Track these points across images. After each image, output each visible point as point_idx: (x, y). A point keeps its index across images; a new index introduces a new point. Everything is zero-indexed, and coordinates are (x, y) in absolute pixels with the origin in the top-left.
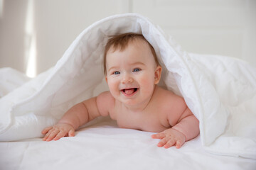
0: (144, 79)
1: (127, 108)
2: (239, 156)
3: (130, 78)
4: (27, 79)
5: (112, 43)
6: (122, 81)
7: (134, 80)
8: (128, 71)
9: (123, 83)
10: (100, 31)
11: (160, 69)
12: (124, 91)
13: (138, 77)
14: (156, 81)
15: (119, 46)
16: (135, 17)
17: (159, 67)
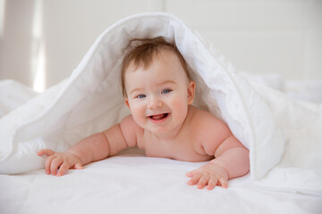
0: (176, 101)
1: (158, 137)
2: (298, 192)
3: (159, 102)
4: (34, 95)
5: (133, 58)
6: (149, 107)
7: (163, 104)
8: (156, 93)
9: (151, 109)
10: (124, 30)
11: (193, 85)
12: (151, 117)
13: (169, 100)
14: (190, 100)
15: (142, 63)
16: (168, 17)
17: (192, 83)
